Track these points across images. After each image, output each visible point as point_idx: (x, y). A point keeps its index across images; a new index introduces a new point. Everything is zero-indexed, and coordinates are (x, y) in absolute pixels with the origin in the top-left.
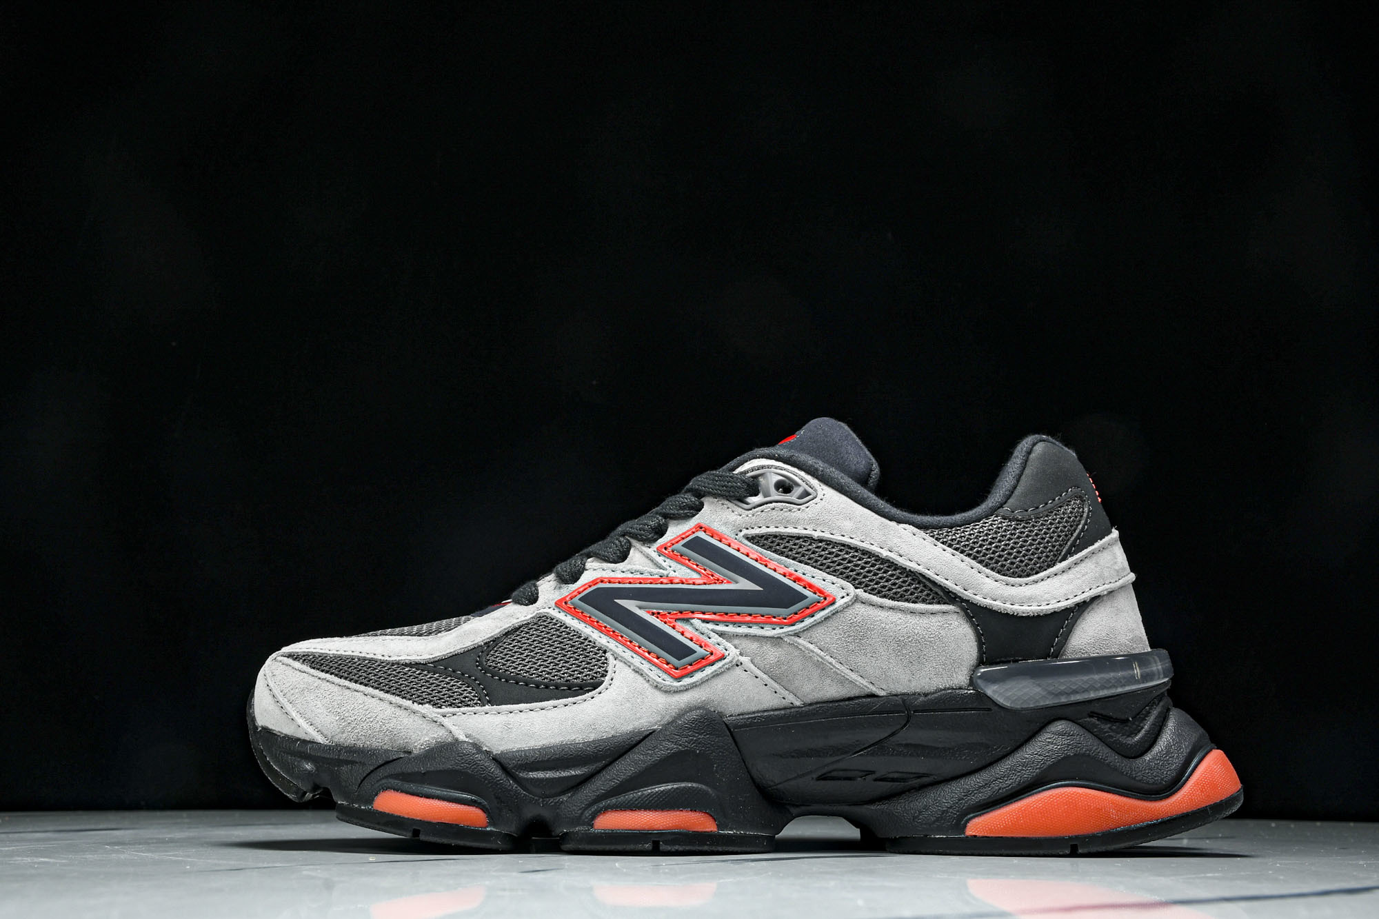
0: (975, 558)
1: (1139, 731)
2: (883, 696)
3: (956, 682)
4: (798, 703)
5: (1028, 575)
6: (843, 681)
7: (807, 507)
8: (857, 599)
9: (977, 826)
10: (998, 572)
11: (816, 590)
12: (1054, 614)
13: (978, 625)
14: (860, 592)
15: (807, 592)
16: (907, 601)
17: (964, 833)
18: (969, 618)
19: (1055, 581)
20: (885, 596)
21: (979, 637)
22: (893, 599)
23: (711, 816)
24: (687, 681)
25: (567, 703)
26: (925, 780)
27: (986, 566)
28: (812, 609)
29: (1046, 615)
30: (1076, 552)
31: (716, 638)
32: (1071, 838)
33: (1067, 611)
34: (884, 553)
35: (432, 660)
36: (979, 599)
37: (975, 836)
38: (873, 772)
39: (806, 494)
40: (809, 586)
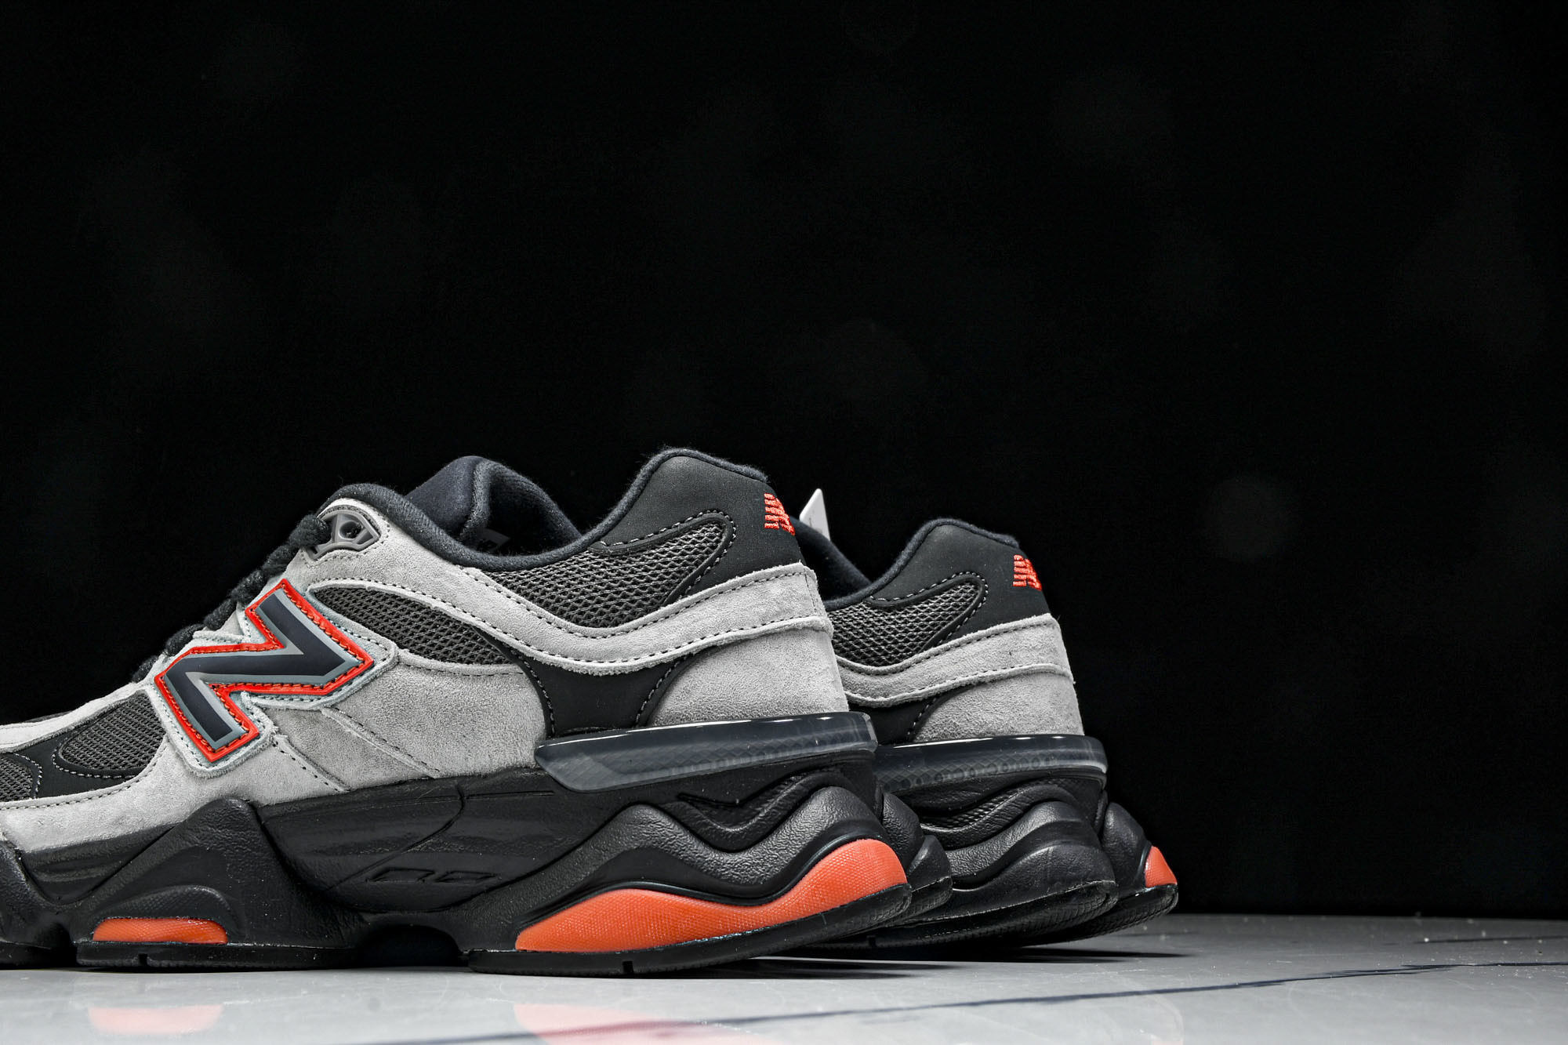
0: (546, 606)
1: (753, 817)
2: (437, 779)
3: (520, 759)
4: (341, 790)
5: (617, 624)
6: (389, 763)
7: (365, 553)
8: (398, 662)
9: (529, 939)
10: (577, 622)
11: (356, 652)
12: (645, 670)
13: (543, 689)
14: (405, 654)
15: (347, 656)
16: (461, 661)
17: (514, 947)
18: (534, 681)
19: (651, 632)
20: (435, 657)
21: (544, 702)
22: (443, 659)
23: (218, 924)
24: (222, 765)
25: (101, 794)
26: (492, 881)
27: (561, 614)
28: (349, 676)
29: (632, 673)
30: (691, 593)
31: (258, 714)
32: (623, 954)
33: (661, 667)
34: (436, 604)
35: (19, 748)
36: (545, 657)
37: (525, 950)
38: (433, 872)
39: (369, 536)
40: (350, 648)
